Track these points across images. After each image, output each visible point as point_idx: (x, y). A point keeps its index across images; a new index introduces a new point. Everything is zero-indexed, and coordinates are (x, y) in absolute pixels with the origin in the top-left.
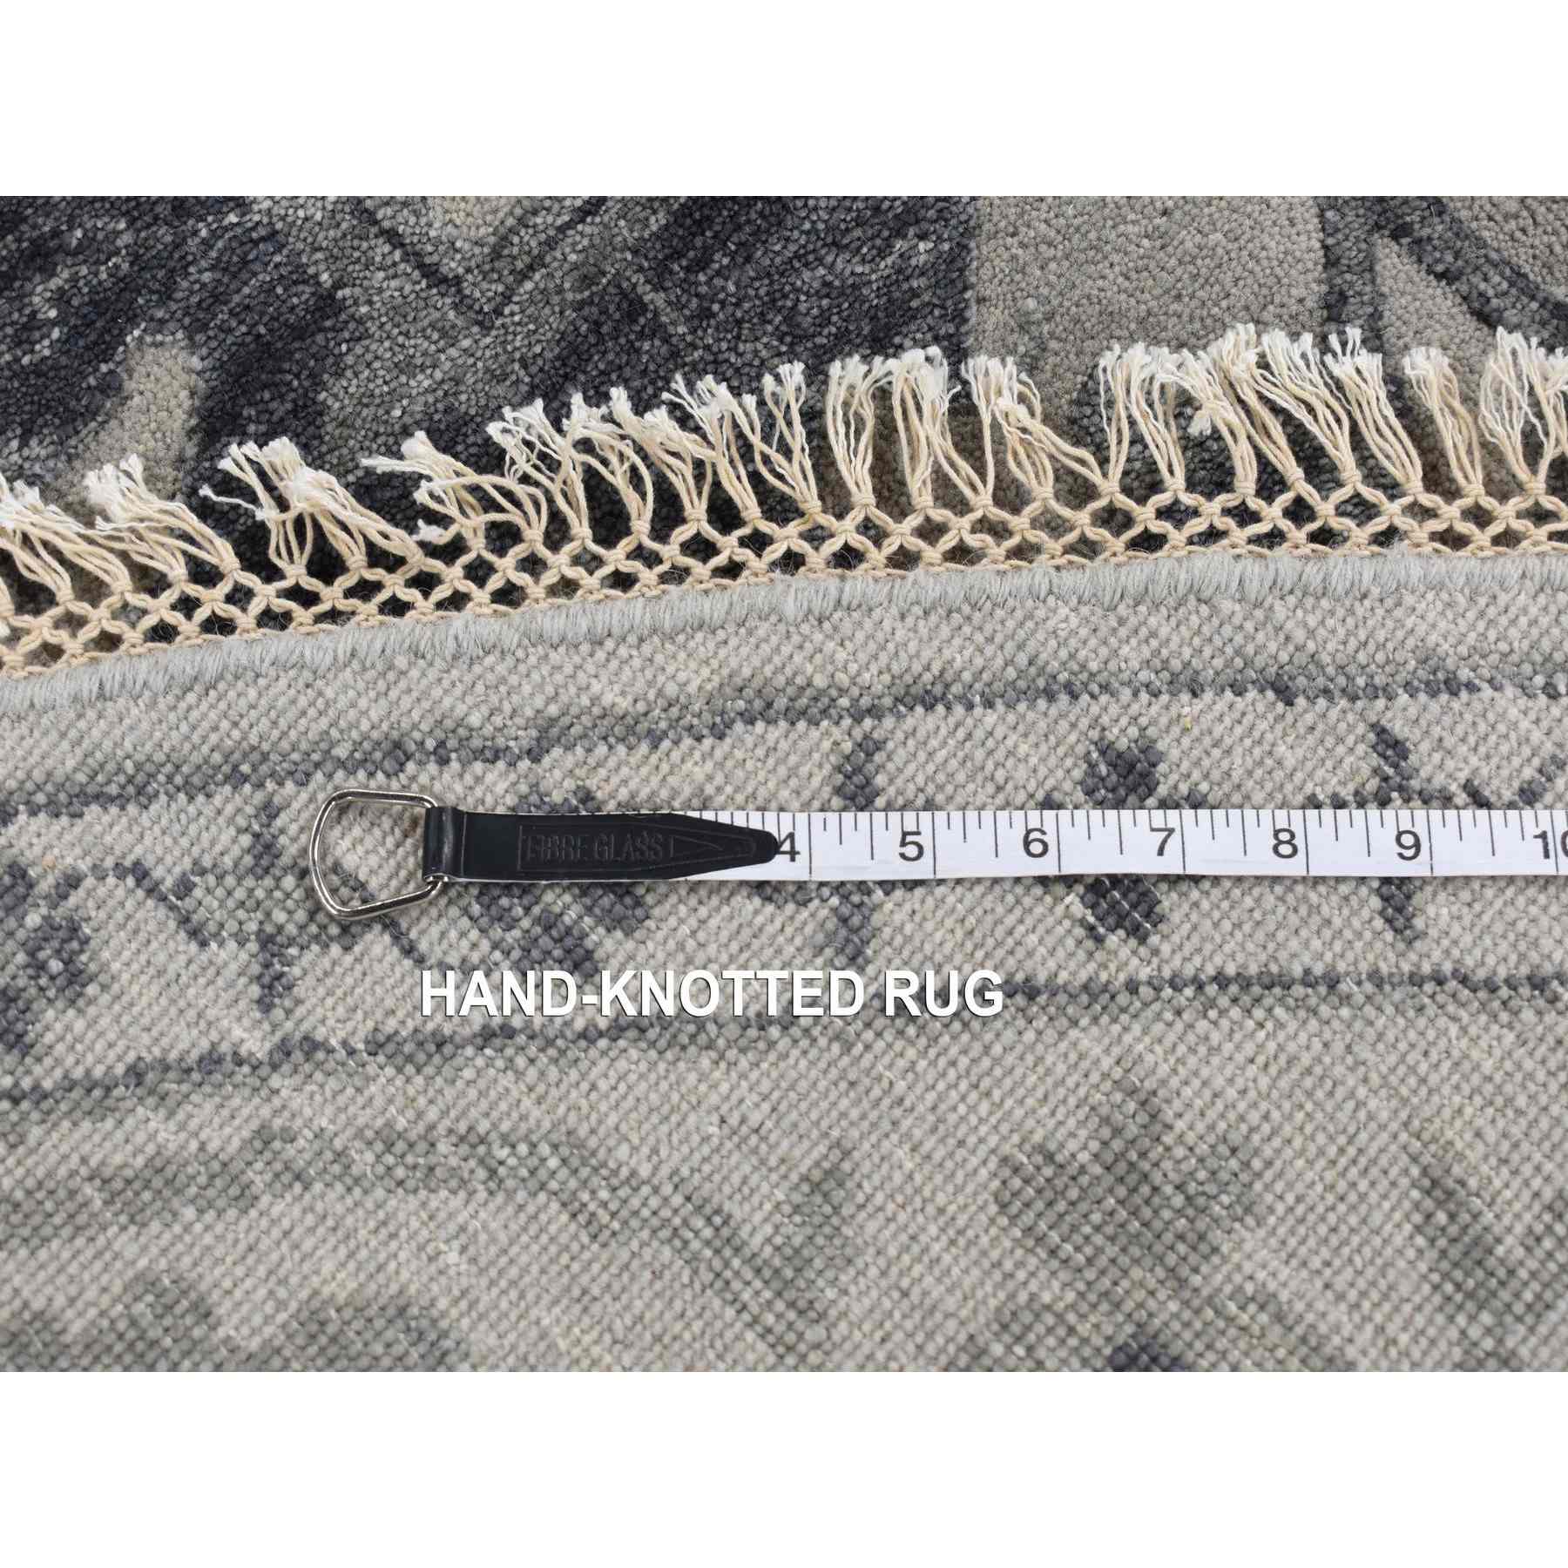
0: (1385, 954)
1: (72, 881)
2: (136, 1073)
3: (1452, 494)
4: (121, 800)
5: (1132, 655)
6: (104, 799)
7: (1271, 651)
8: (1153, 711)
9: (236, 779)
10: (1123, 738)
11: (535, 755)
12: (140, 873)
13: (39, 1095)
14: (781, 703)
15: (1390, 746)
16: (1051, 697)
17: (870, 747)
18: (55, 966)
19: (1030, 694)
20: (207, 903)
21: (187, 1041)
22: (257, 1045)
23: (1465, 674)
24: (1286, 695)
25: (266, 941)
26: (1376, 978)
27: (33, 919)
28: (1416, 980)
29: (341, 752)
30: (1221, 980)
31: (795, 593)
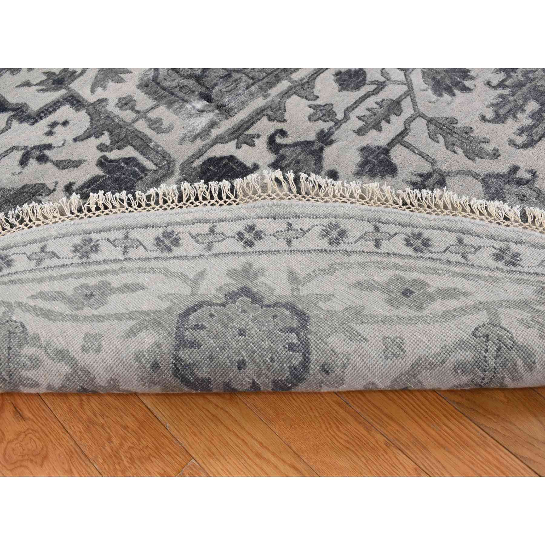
0: (287, 248)
1: (98, 240)
2: (104, 261)
3: (300, 194)
4: (106, 231)
5: (253, 214)
6: (104, 231)
7: (273, 213)
8: (255, 221)
9: (123, 229)
10: (251, 224)
11: (166, 227)
12: (108, 239)
13: (89, 263)
14: (202, 221)
15: (290, 225)
16: (240, 220)
17: (214, 226)
18: (94, 249)
19: (238, 220)
20: (117, 243)
21: (112, 258)
22: (122, 258)
23: (301, 216)
24: (275, 219)
25: (124, 247)
26: (285, 251)
27: (92, 244)
28: (291, 251)
29: (139, 226)
30: (262, 251)
31: (205, 208)
